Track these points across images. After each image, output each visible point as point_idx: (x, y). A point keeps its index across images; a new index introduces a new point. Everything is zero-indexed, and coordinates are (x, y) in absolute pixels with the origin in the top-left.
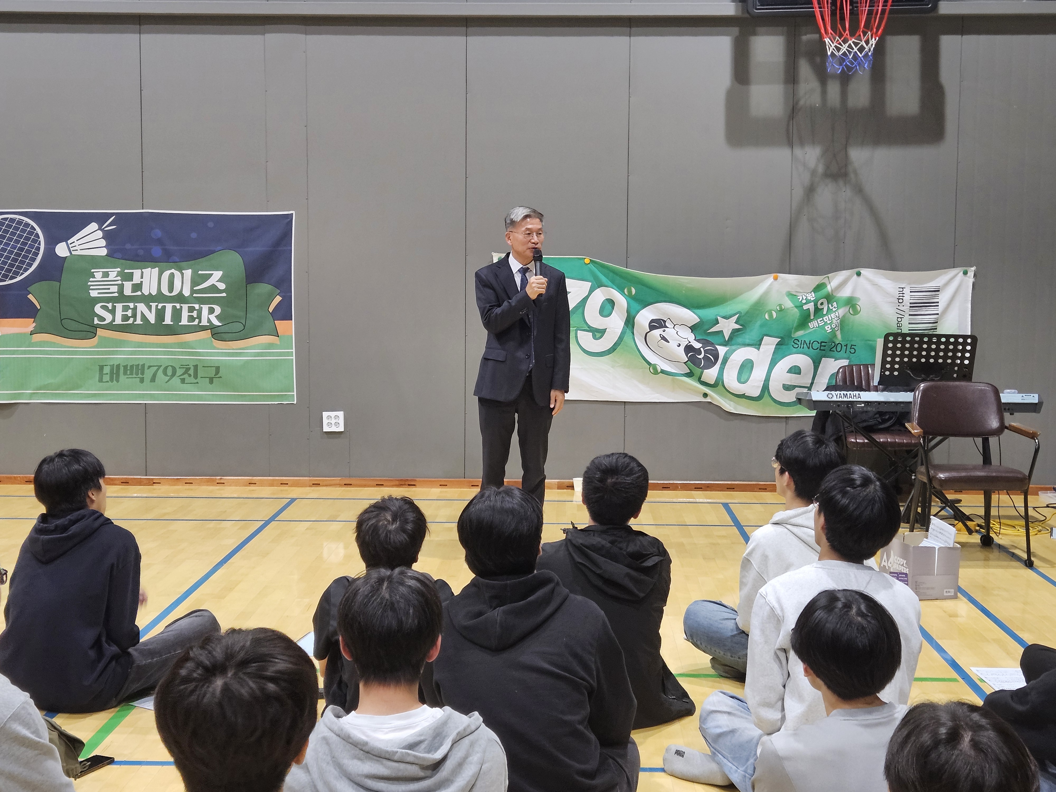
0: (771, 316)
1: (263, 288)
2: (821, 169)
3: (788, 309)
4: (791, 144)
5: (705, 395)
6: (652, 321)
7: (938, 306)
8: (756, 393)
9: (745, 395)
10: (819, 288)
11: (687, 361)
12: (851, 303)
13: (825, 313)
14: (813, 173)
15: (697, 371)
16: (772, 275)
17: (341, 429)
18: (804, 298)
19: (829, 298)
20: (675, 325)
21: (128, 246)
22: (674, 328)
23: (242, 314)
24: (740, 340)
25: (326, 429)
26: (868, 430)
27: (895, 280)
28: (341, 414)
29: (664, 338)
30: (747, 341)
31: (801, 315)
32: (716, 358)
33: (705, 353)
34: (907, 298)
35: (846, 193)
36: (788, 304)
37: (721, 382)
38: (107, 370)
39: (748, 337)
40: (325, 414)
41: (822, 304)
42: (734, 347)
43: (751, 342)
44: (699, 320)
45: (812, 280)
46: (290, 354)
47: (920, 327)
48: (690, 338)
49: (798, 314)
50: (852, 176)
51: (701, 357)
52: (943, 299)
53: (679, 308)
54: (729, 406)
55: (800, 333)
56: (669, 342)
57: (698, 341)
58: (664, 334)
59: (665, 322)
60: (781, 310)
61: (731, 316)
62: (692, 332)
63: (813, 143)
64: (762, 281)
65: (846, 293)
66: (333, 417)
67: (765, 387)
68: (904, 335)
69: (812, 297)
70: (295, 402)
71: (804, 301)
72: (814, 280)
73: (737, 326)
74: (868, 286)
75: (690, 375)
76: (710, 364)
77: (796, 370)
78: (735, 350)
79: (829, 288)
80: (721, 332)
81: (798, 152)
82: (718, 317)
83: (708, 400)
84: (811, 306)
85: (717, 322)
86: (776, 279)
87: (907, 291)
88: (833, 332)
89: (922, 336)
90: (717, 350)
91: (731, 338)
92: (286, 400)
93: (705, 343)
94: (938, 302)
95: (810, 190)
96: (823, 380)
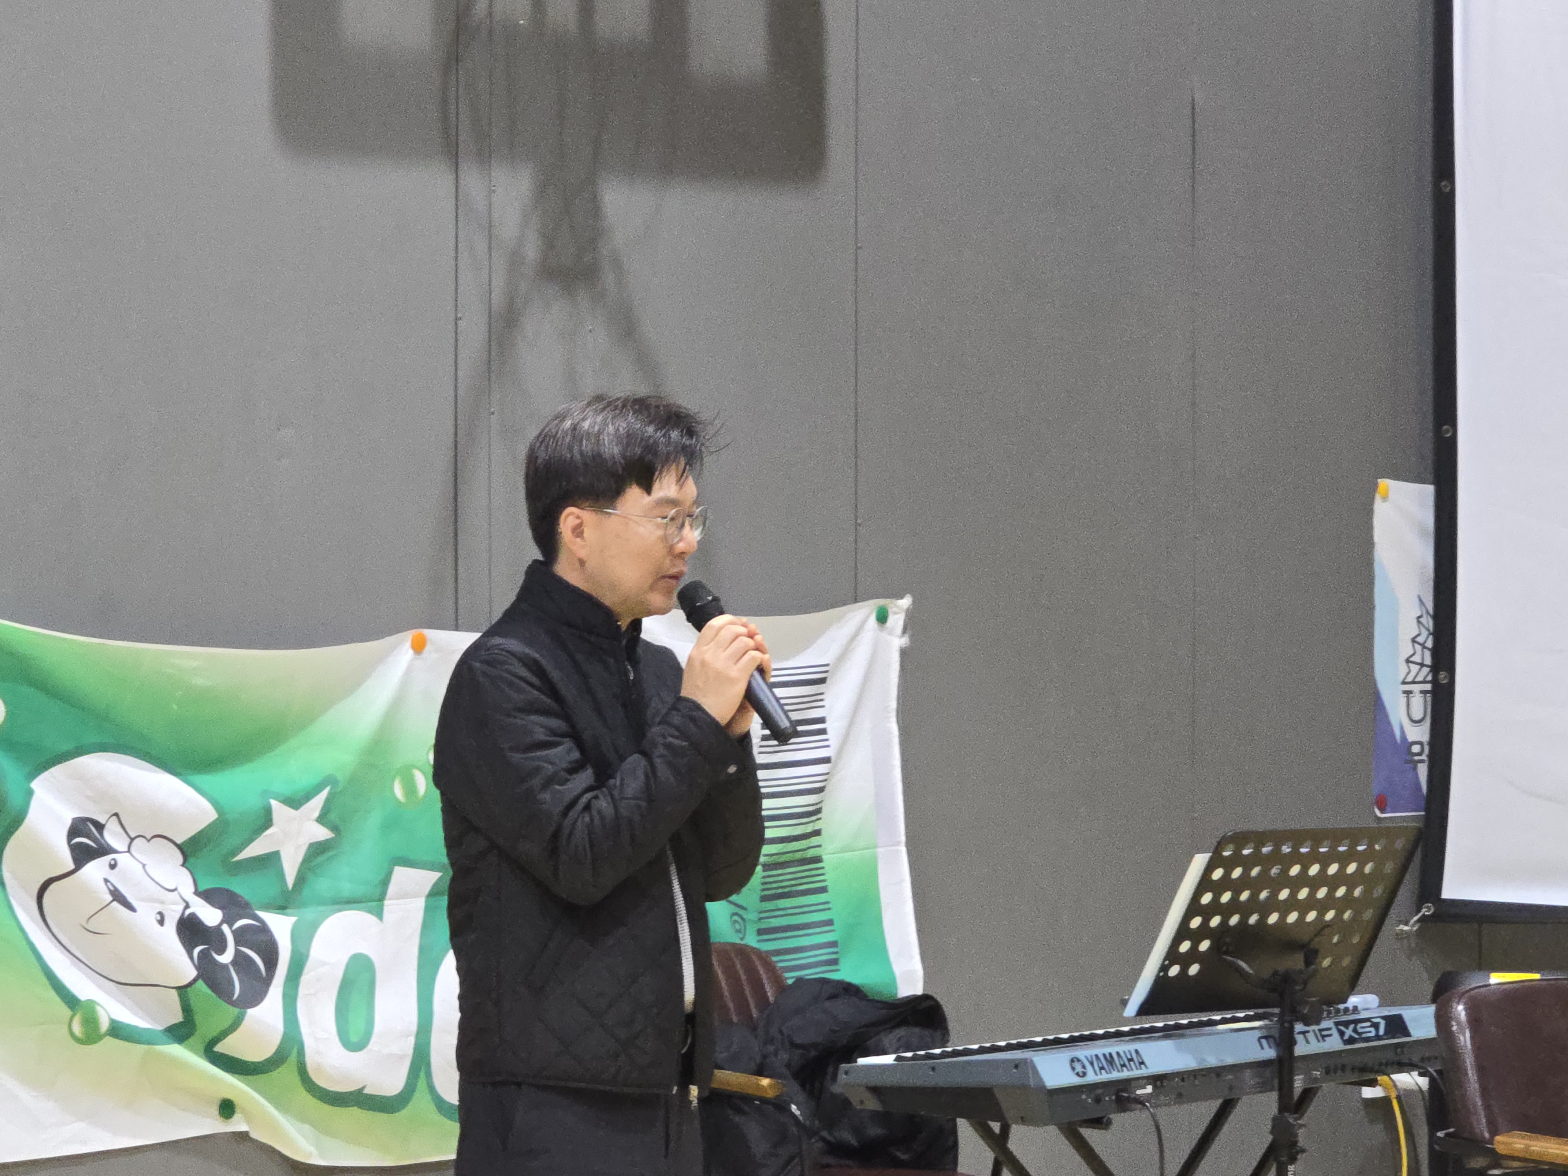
0: (410, 788)
4: (453, 154)
5: (227, 1108)
6: (77, 828)
7: (823, 732)
9: (366, 1091)
11: (195, 980)
14: (515, 260)
15: (215, 1015)
20: (132, 839)
22: (129, 851)
29: (118, 896)
30: (347, 888)
32: (271, 962)
33: (237, 943)
35: (596, 336)
37: (294, 1054)
39: (350, 870)
42: (309, 913)
43: (360, 890)
44: (212, 815)
50: (609, 276)
51: (226, 958)
52: (833, 708)
53: (144, 769)
54: (303, 1140)
56: (131, 908)
57: (208, 896)
58: (113, 876)
59: (100, 827)
61: (308, 797)
62: (183, 865)
63: (514, 155)
64: (380, 659)
73: (322, 833)
78: (314, 927)
80: (271, 860)
81: (472, 182)
82: (274, 803)
83: (238, 1125)
85: (266, 821)
86: (419, 647)
90: (264, 929)
91: (301, 879)
94: (822, 720)
95: (505, 325)
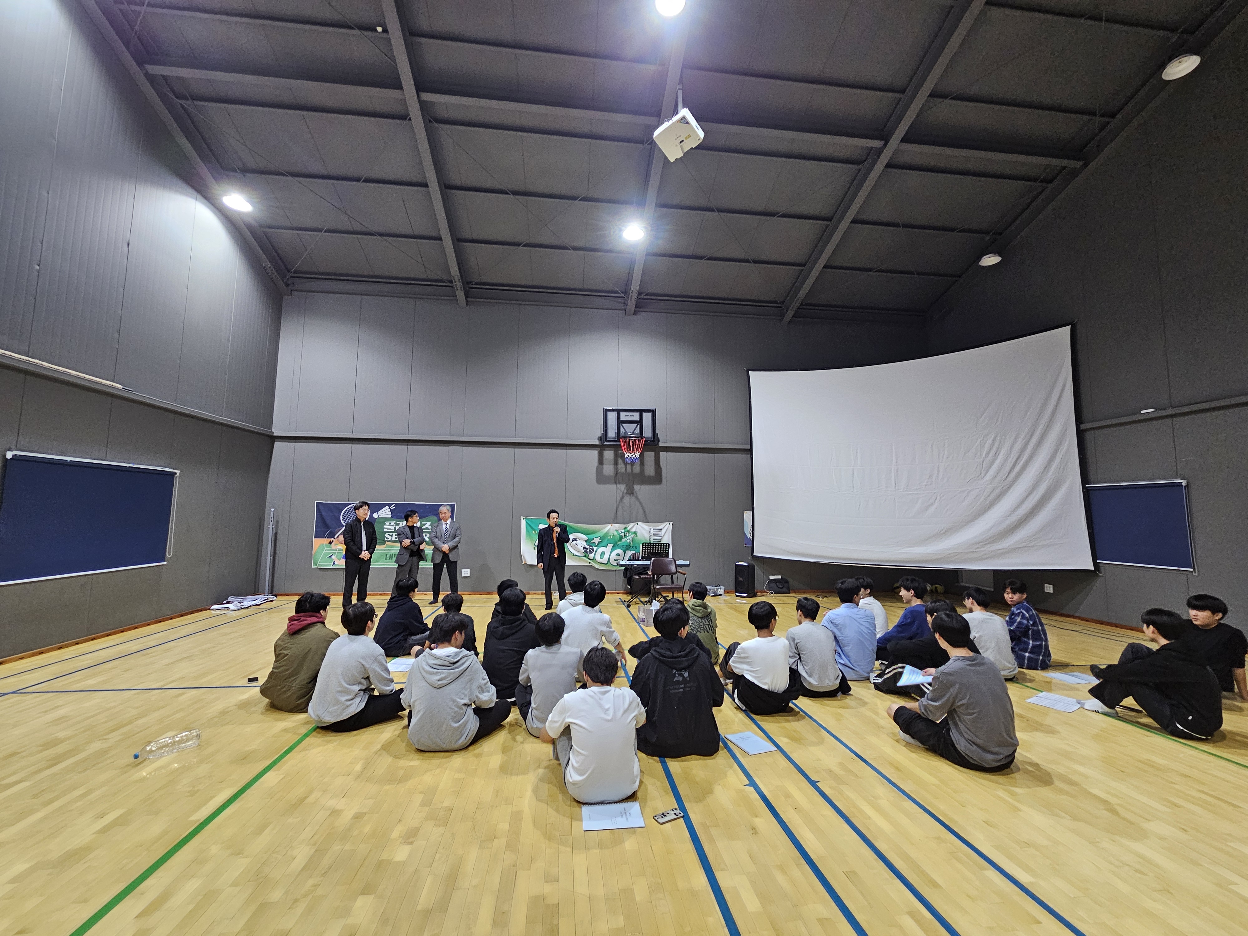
0: (610, 537)
2: (625, 491)
3: (616, 535)
4: (616, 483)
6: (573, 539)
7: (661, 534)
8: (606, 563)
9: (602, 563)
10: (625, 528)
11: (584, 552)
12: (635, 533)
13: (627, 536)
14: (623, 493)
15: (587, 555)
16: (611, 524)
17: (468, 575)
18: (621, 531)
19: (628, 532)
21: (399, 514)
22: (580, 541)
24: (600, 545)
26: (639, 574)
27: (649, 526)
28: (469, 570)
29: (576, 544)
32: (593, 551)
33: (589, 549)
34: (652, 532)
35: (633, 499)
36: (616, 533)
37: (595, 559)
38: (388, 556)
39: (603, 544)
41: (626, 533)
42: (599, 547)
43: (604, 546)
44: (588, 538)
47: (656, 541)
48: (585, 544)
49: (619, 537)
50: (635, 493)
52: (663, 532)
54: (597, 566)
55: (620, 543)
56: (578, 546)
57: (587, 545)
60: (614, 535)
61: (598, 537)
63: (623, 484)
64: (607, 526)
65: (633, 530)
67: (609, 560)
68: (651, 543)
71: (621, 533)
72: (624, 526)
73: (600, 541)
74: (640, 528)
75: (585, 556)
76: (591, 553)
77: (618, 555)
79: (628, 528)
80: (594, 542)
81: (618, 486)
83: (590, 564)
84: (623, 534)
85: (593, 539)
87: (652, 529)
88: (630, 542)
89: (656, 544)
90: (593, 548)
91: (598, 544)
93: (590, 546)
95: (622, 498)
96: (627, 558)
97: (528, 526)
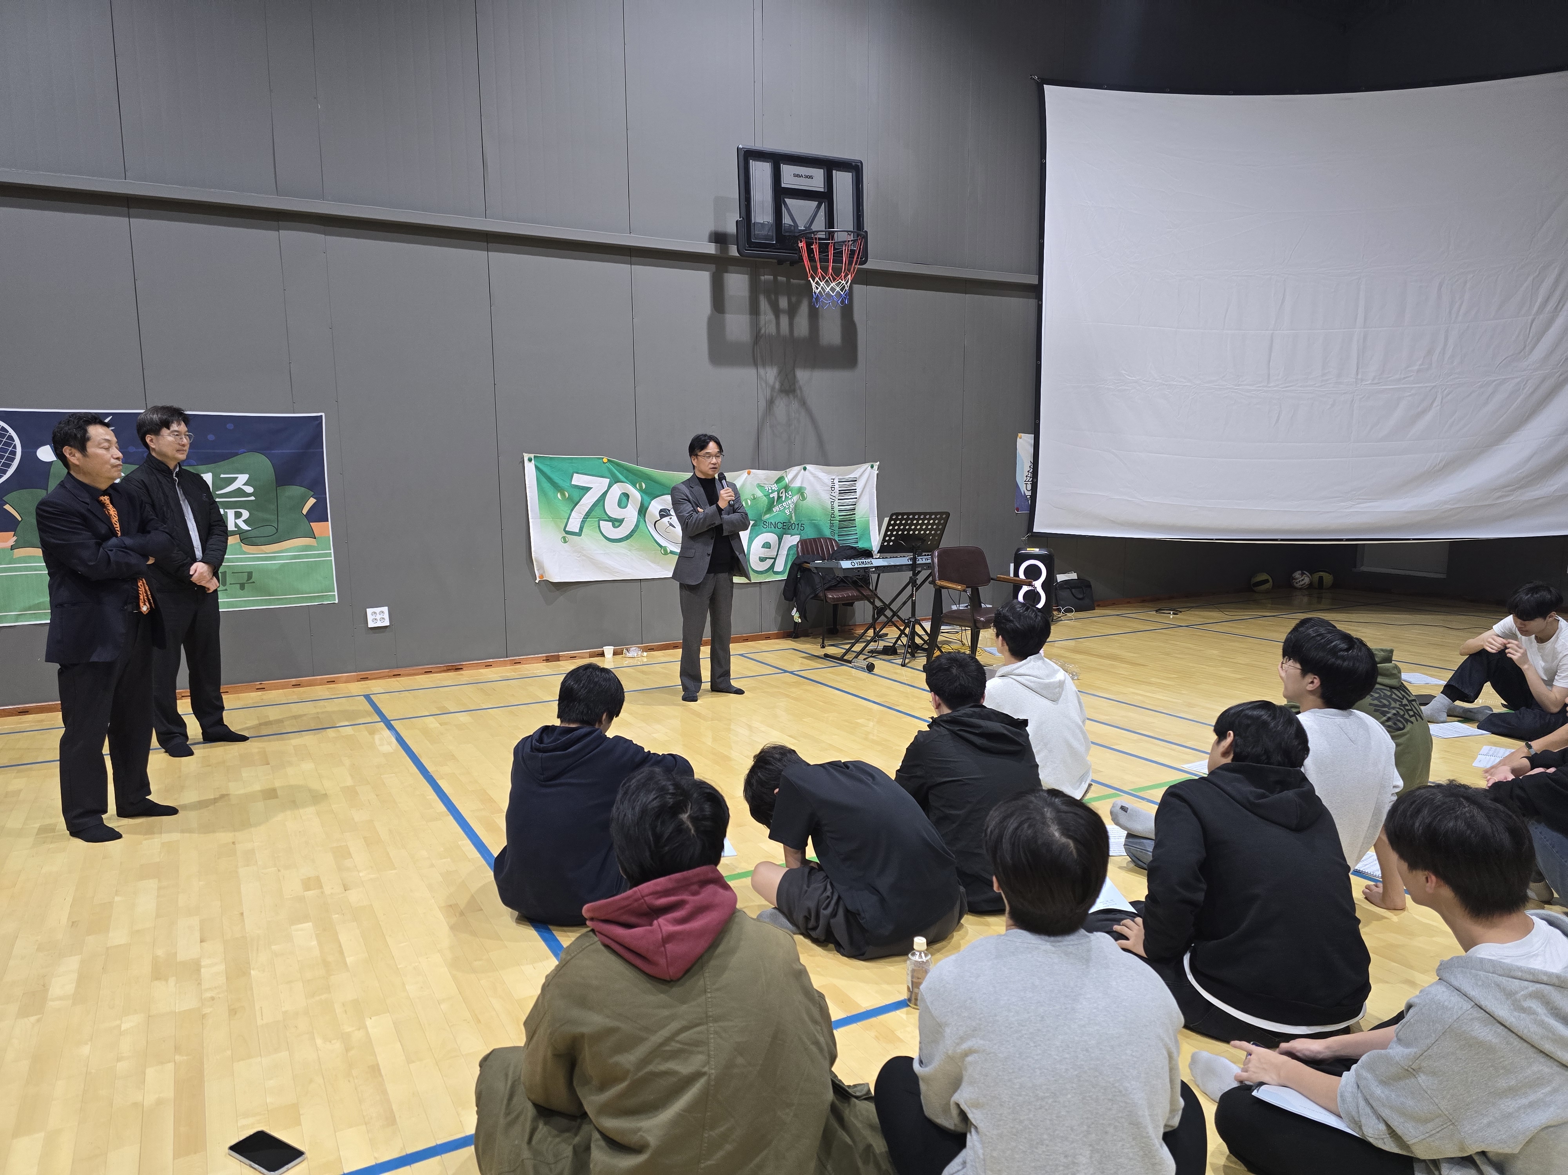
1: (295, 490)
2: (778, 386)
3: (759, 497)
4: (756, 365)
6: (658, 511)
10: (780, 480)
13: (783, 500)
14: (772, 388)
16: (747, 471)
17: (387, 623)
18: (770, 488)
19: (787, 488)
23: (274, 517)
25: (371, 625)
28: (385, 609)
31: (768, 502)
34: (836, 487)
35: (795, 405)
36: (759, 494)
40: (369, 611)
41: (782, 493)
45: (775, 474)
46: (329, 555)
49: (767, 502)
50: (799, 392)
52: (859, 487)
56: (675, 528)
58: (671, 521)
60: (754, 499)
63: (772, 364)
64: (739, 476)
65: (797, 484)
66: (378, 613)
69: (775, 487)
70: (337, 601)
71: (770, 491)
72: (777, 474)
74: (813, 479)
77: (768, 545)
81: (761, 371)
86: (749, 474)
87: (836, 481)
92: (327, 600)
94: (856, 489)
95: (771, 403)
97: (543, 480)
